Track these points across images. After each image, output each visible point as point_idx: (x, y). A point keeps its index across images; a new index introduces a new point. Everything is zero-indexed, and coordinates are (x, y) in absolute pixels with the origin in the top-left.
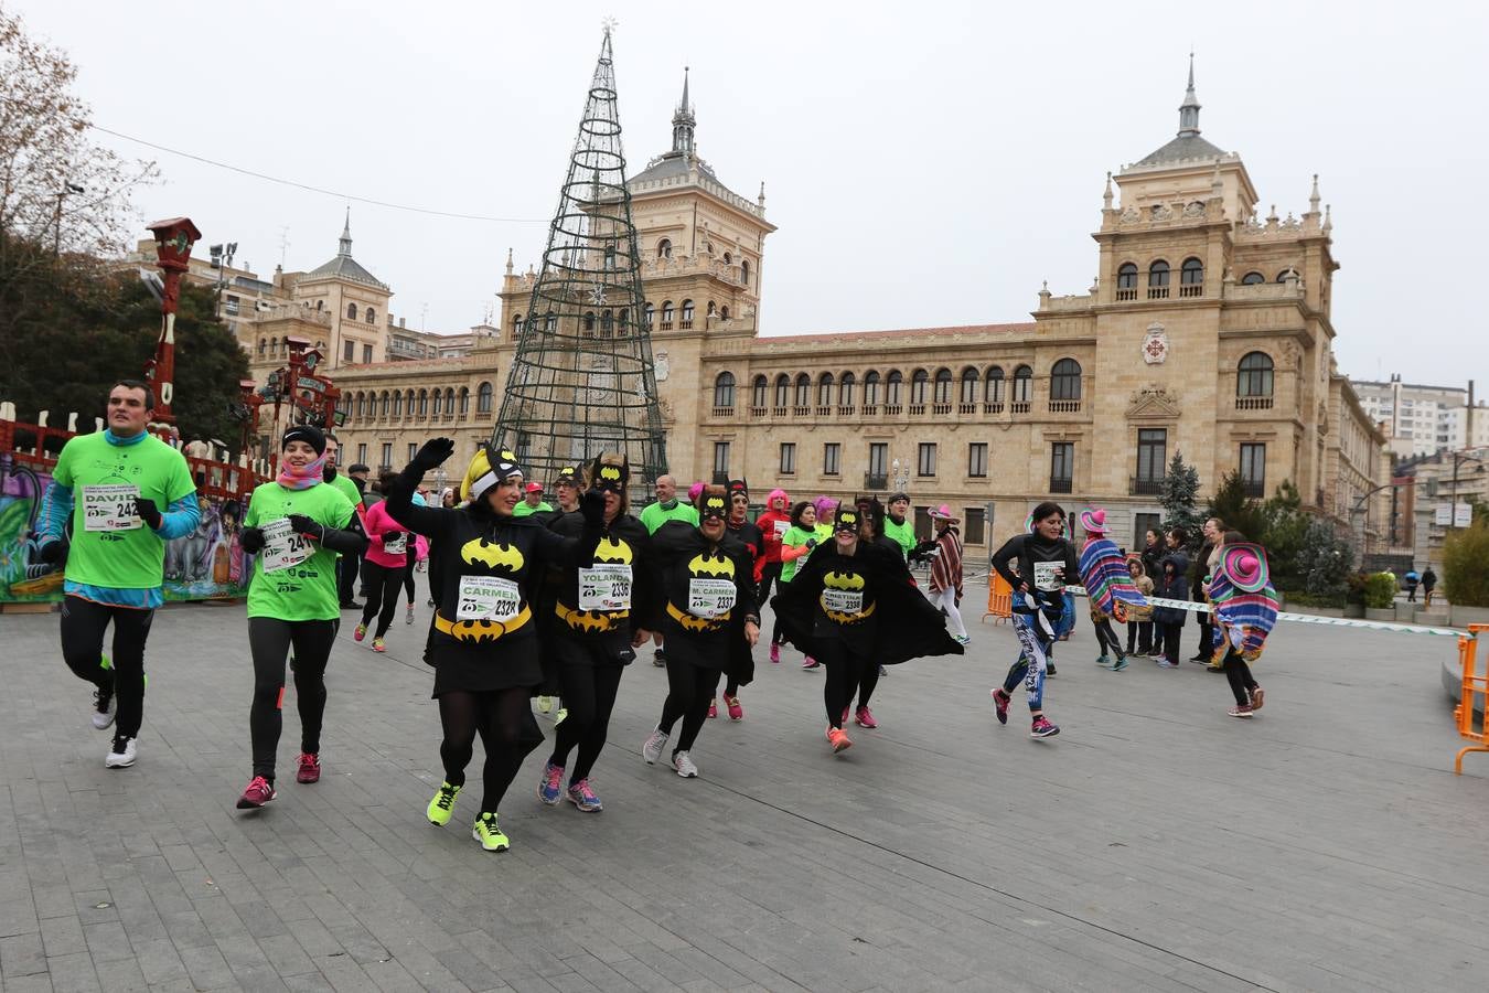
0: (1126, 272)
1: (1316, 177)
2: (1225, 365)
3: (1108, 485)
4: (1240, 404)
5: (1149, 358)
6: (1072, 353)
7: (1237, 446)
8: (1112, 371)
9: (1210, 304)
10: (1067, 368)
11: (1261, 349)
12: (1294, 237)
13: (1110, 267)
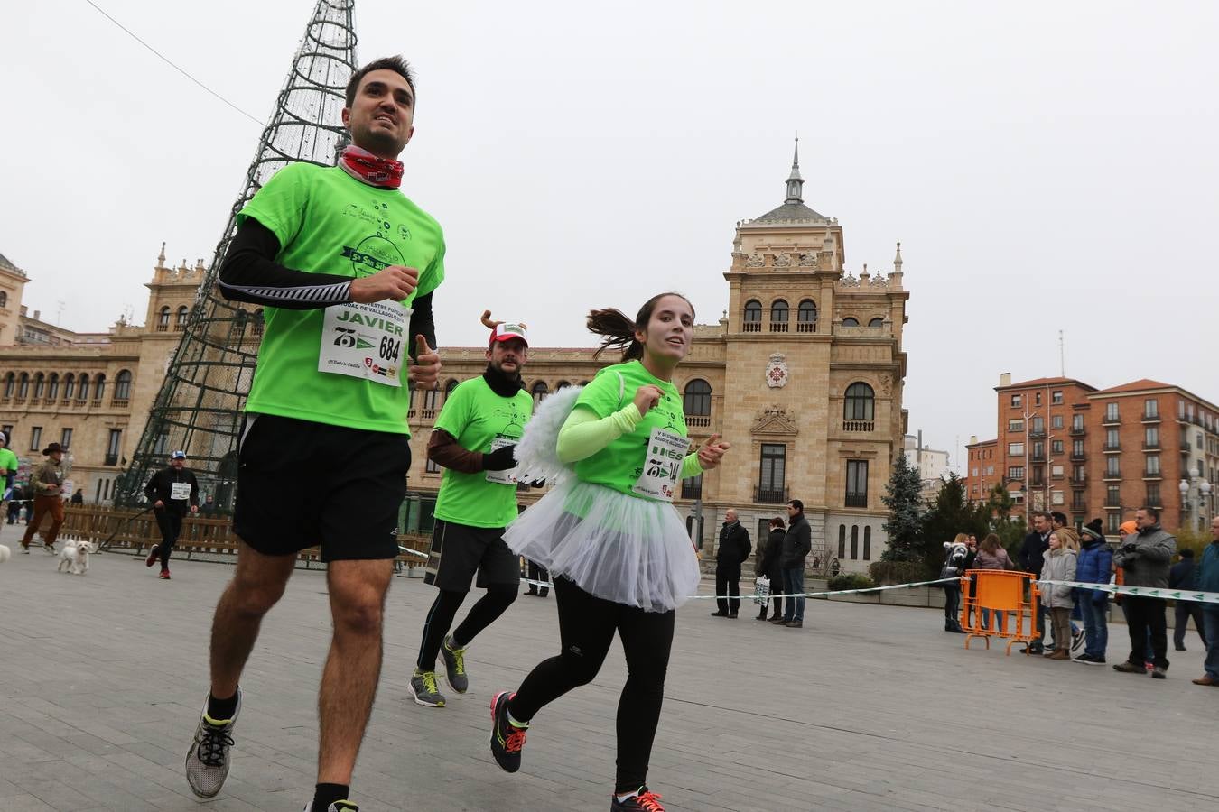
0: (751, 308)
1: (898, 244)
2: (834, 392)
3: (734, 493)
4: (847, 426)
5: (771, 382)
6: (703, 374)
7: (844, 462)
8: (739, 392)
9: (823, 339)
10: (698, 388)
11: (864, 381)
12: (883, 291)
13: (738, 303)
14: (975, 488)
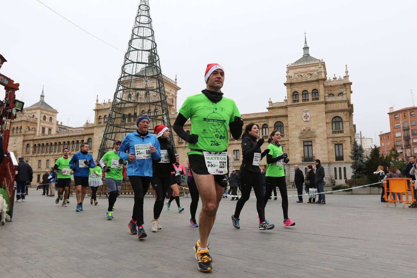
0: (295, 95)
1: (346, 65)
2: (328, 121)
3: (295, 160)
4: (333, 132)
5: (305, 120)
6: (280, 119)
7: (334, 145)
8: (294, 124)
9: (322, 103)
10: (279, 124)
11: (338, 115)
12: (342, 83)
13: (290, 93)
14: (384, 150)
